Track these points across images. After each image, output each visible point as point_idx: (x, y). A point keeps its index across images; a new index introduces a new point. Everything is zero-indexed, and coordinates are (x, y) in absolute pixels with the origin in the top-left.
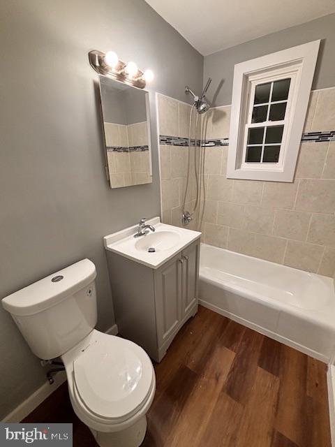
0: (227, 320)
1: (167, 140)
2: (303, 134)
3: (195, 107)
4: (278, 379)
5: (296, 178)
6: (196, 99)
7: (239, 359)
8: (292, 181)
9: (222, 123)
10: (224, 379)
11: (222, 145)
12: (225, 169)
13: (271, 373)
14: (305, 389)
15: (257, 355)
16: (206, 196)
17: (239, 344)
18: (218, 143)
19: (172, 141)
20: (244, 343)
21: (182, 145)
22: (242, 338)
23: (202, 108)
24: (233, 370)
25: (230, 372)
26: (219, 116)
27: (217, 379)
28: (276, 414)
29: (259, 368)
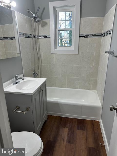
0: (62, 117)
1: (22, 35)
2: (79, 34)
3: (33, 19)
4: (85, 131)
5: (79, 52)
6: (34, 15)
7: (70, 130)
8: (77, 54)
9: (46, 28)
10: (66, 139)
11: (47, 38)
12: (50, 49)
13: (82, 130)
14: (94, 131)
15: (76, 126)
16: (43, 63)
17: (69, 125)
18: (45, 37)
19: (24, 35)
20: (70, 124)
21: (29, 37)
22: (69, 122)
23: (37, 20)
24: (68, 134)
25: (68, 136)
26: (45, 24)
27: (63, 140)
28: (87, 142)
29: (78, 130)
